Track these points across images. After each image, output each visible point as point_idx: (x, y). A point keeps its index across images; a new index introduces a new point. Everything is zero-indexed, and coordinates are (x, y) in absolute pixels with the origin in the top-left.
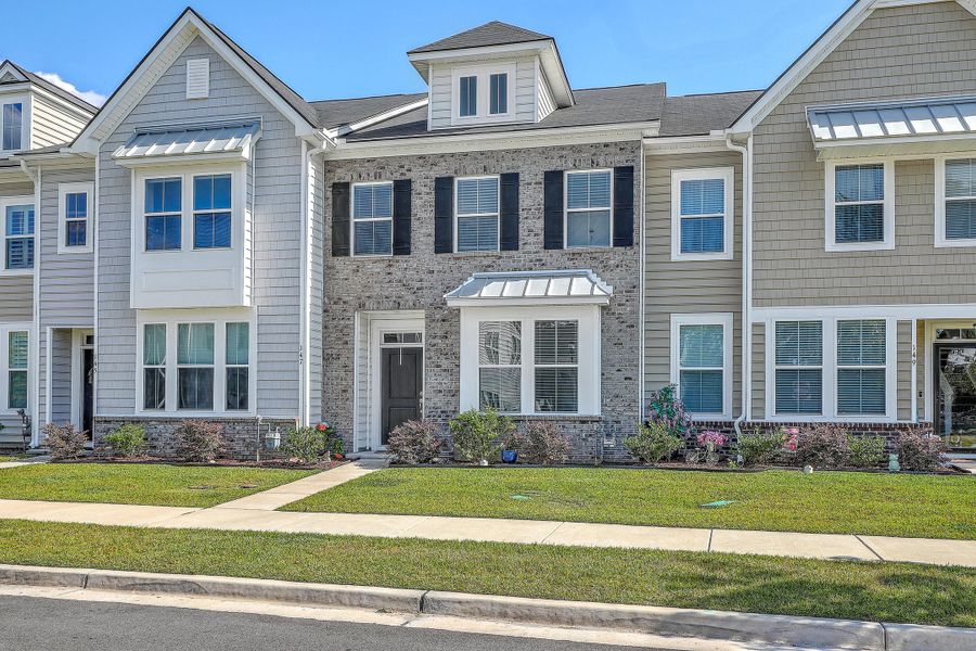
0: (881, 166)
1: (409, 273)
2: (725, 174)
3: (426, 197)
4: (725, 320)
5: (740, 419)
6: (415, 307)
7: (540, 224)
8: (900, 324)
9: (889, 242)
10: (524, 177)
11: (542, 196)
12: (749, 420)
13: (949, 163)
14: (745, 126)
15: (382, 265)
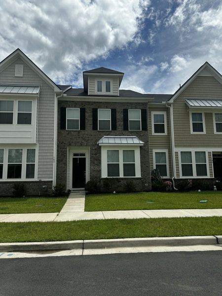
0: (201, 114)
1: (85, 135)
2: (164, 113)
3: (90, 114)
4: (166, 151)
5: (173, 178)
6: (86, 146)
7: (122, 123)
8: (209, 152)
9: (204, 132)
10: (118, 110)
11: (122, 116)
12: (176, 178)
13: (215, 114)
14: (171, 101)
15: (77, 133)
